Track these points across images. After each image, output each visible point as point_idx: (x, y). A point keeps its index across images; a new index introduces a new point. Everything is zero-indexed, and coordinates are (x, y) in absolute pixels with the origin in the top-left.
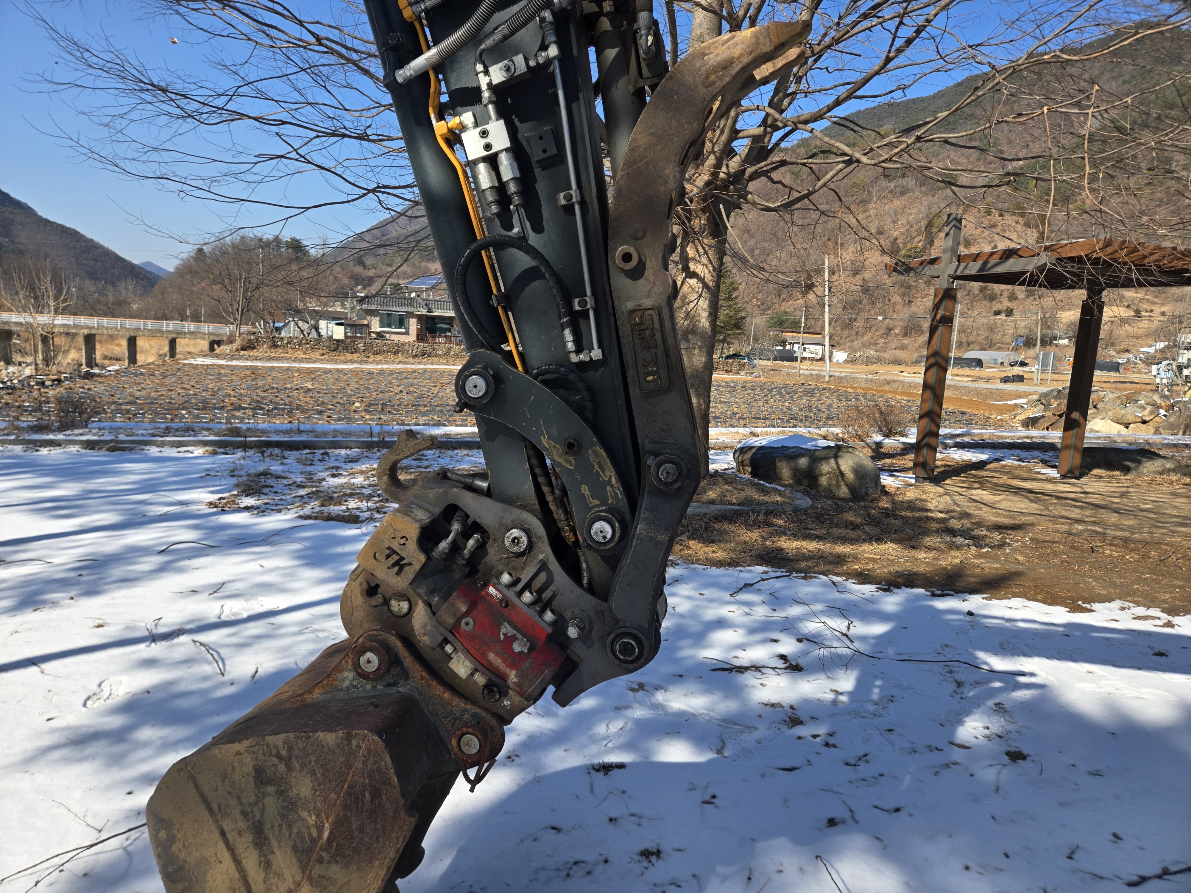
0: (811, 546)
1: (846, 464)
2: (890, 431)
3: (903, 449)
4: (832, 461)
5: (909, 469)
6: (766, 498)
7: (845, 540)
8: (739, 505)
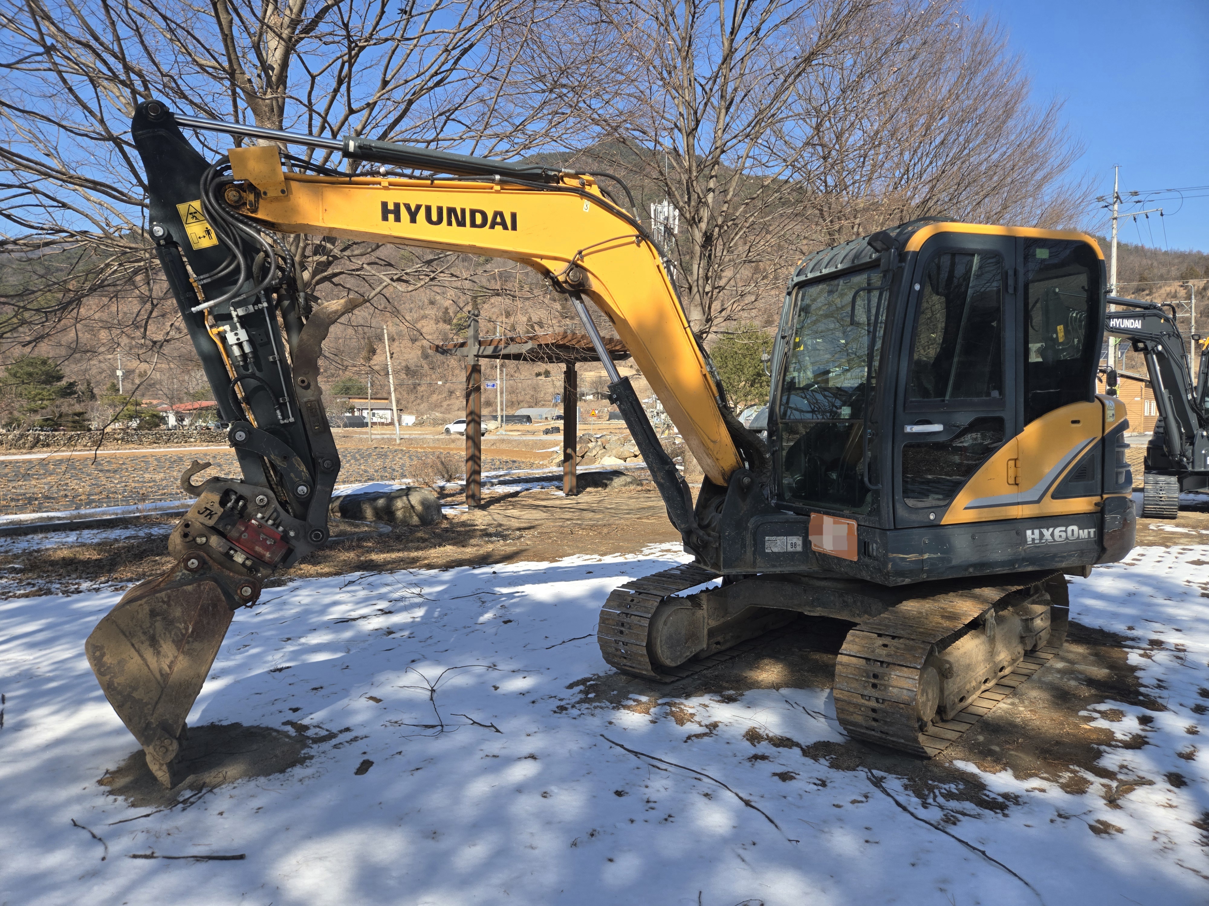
0: (394, 555)
1: (415, 499)
2: (451, 477)
3: (461, 490)
4: (405, 498)
5: (464, 503)
6: (357, 530)
7: (417, 549)
8: (336, 536)
